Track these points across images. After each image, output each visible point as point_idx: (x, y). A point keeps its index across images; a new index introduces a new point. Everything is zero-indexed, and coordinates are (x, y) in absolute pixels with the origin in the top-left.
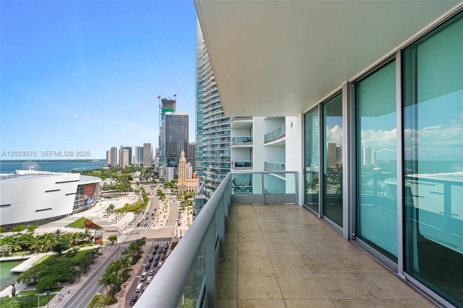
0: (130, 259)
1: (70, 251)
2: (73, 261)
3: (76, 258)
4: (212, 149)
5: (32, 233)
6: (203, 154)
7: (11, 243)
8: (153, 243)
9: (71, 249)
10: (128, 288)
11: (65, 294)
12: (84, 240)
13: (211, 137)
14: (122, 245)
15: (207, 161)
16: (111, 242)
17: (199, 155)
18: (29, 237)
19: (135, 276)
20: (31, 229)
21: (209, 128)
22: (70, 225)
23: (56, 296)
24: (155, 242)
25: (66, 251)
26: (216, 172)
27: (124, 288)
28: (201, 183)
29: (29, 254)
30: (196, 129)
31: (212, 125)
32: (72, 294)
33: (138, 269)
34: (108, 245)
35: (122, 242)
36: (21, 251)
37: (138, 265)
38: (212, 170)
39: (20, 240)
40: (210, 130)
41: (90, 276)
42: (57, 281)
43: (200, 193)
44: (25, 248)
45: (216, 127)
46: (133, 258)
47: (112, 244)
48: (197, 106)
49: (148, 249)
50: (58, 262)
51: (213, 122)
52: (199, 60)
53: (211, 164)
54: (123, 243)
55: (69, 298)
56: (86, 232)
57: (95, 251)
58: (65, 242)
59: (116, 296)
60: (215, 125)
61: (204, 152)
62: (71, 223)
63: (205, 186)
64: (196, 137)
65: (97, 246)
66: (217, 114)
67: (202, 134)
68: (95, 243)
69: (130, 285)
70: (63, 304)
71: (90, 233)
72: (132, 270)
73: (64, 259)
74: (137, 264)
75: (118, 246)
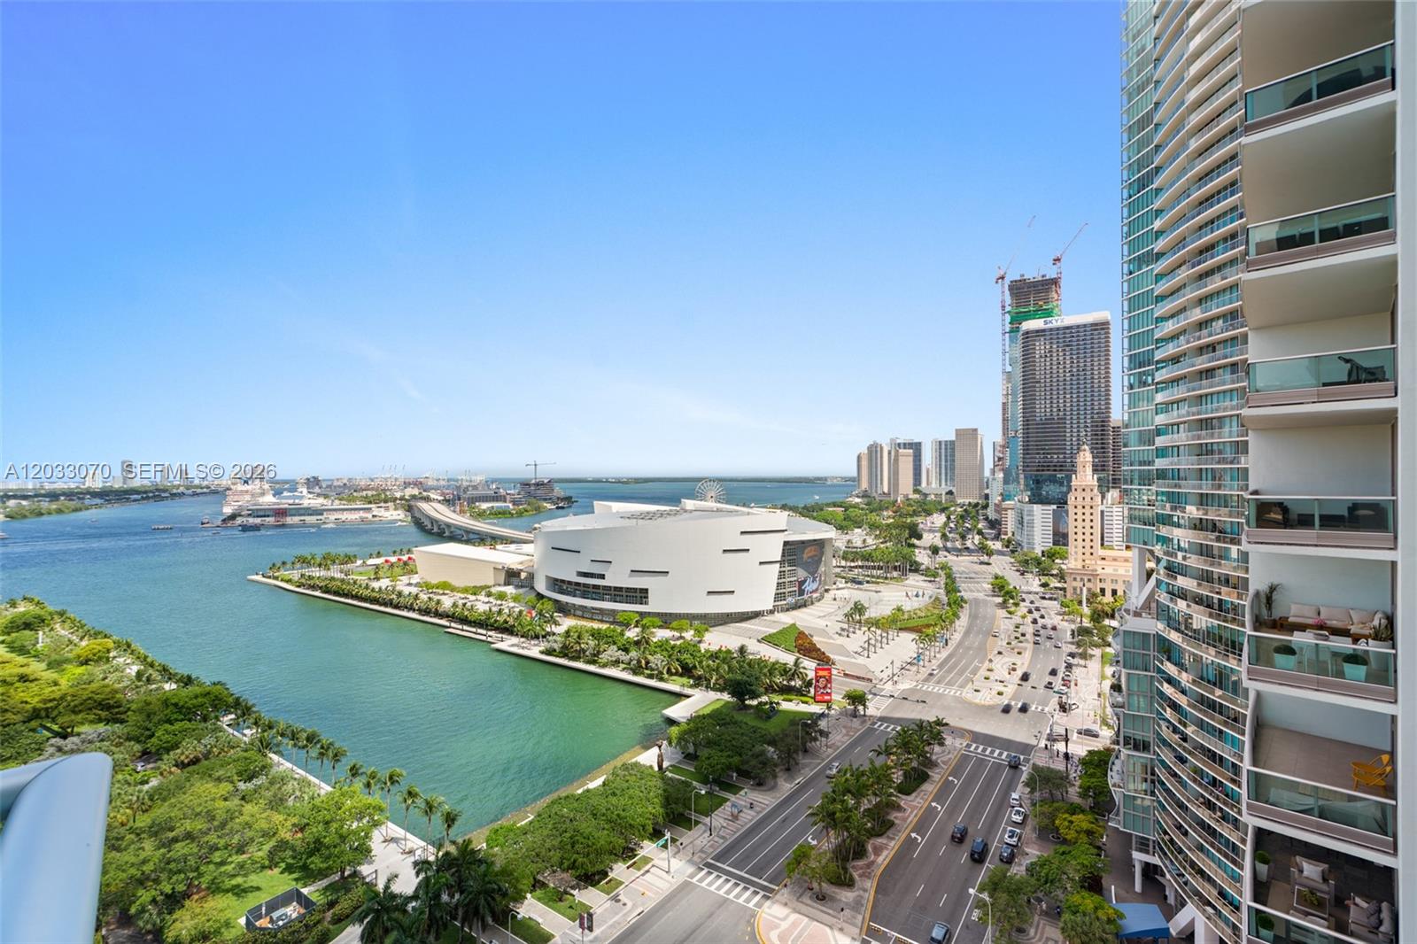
0: (898, 777)
1: (760, 703)
2: (764, 732)
3: (772, 727)
4: (1199, 439)
5: (700, 642)
6: (1156, 460)
7: (665, 653)
8: (969, 746)
9: (764, 699)
10: (884, 860)
11: (745, 807)
12: (793, 683)
13: (1194, 390)
14: (879, 723)
15: (1176, 486)
16: (852, 707)
17: (1140, 465)
18: (692, 648)
19: (907, 831)
20: (699, 632)
21: (1185, 354)
22: (768, 640)
23: (728, 803)
24: (974, 745)
25: (755, 702)
26: (1217, 534)
27: (875, 855)
28: (1149, 574)
29: (691, 687)
30: (1126, 365)
31: (1199, 339)
32: (758, 813)
33: (915, 812)
34: (844, 713)
35: (879, 715)
36: (681, 675)
37: (918, 800)
38: (1199, 525)
39: (680, 652)
40: (1186, 361)
41: (797, 782)
42: (729, 767)
43: (1141, 608)
44: (687, 671)
45: (1219, 343)
46: (905, 773)
47: (855, 714)
48: (1131, 273)
49: (950, 759)
50: (735, 723)
51: (1202, 325)
52: (1135, 93)
53: (1197, 499)
54: (883, 719)
55: (751, 821)
56: (796, 664)
57: (809, 722)
58: (753, 679)
59: (853, 867)
60: (1210, 335)
61: (1162, 452)
62: (770, 635)
63: (1164, 586)
64: (1126, 397)
65: (816, 709)
66: (1224, 290)
67: (1153, 380)
68: (814, 698)
69: (893, 852)
70: (738, 830)
71: (804, 668)
72: (899, 808)
73: (749, 720)
74: (916, 797)
75: (868, 725)
